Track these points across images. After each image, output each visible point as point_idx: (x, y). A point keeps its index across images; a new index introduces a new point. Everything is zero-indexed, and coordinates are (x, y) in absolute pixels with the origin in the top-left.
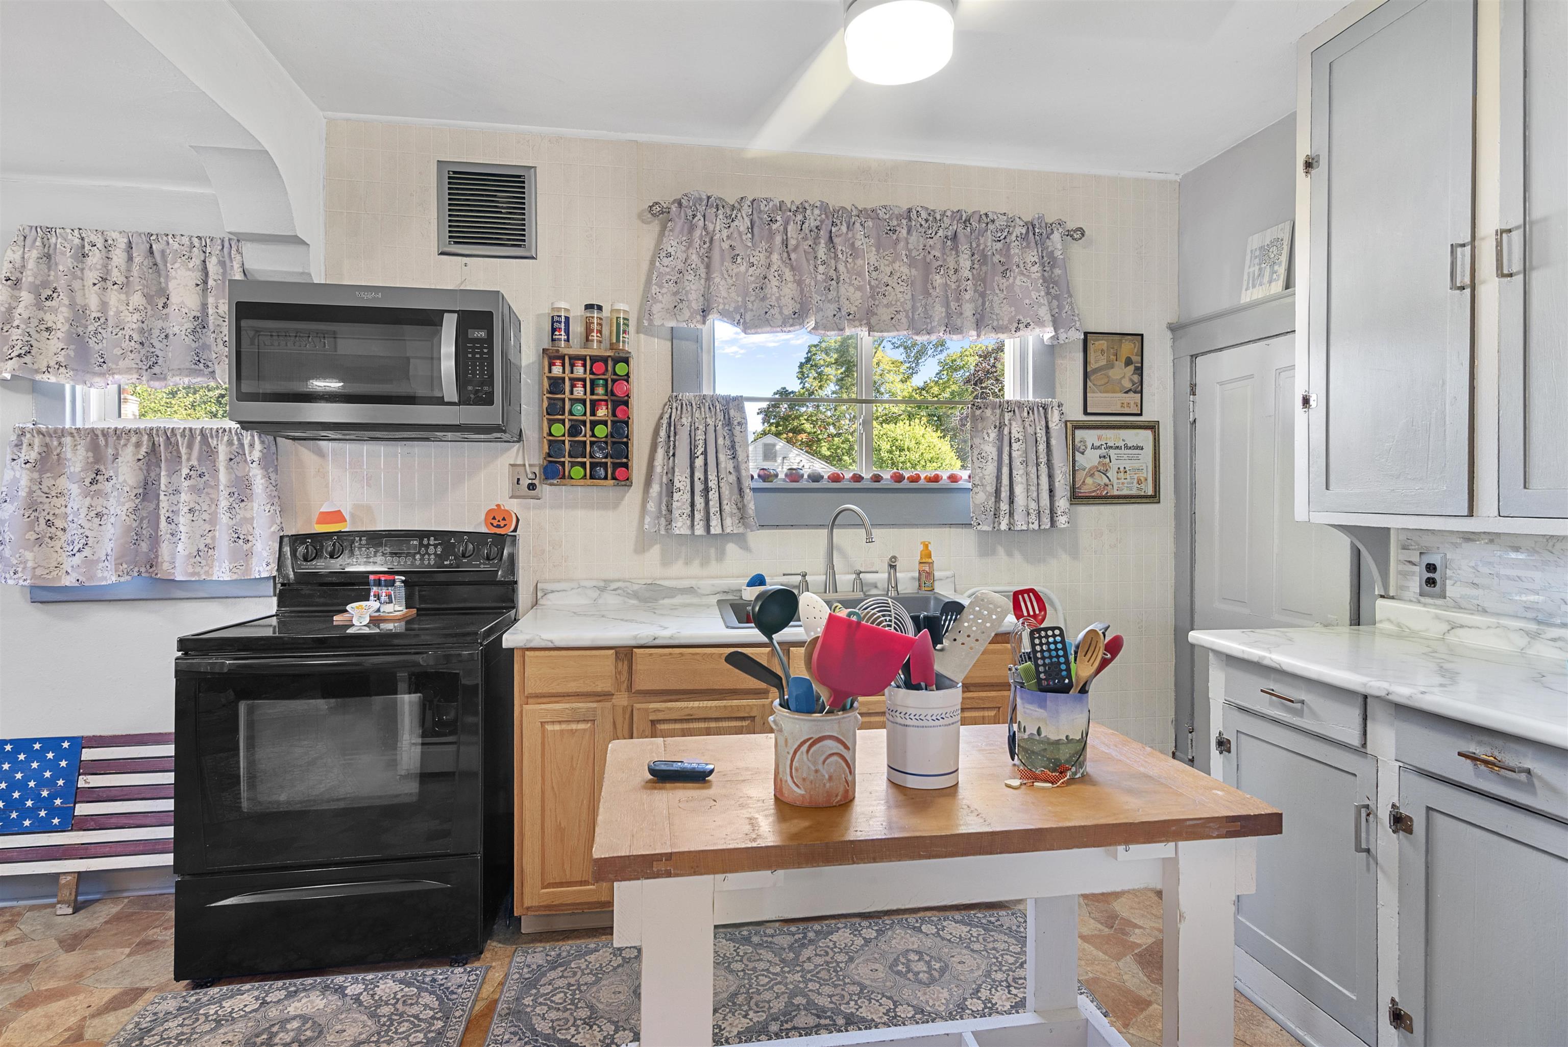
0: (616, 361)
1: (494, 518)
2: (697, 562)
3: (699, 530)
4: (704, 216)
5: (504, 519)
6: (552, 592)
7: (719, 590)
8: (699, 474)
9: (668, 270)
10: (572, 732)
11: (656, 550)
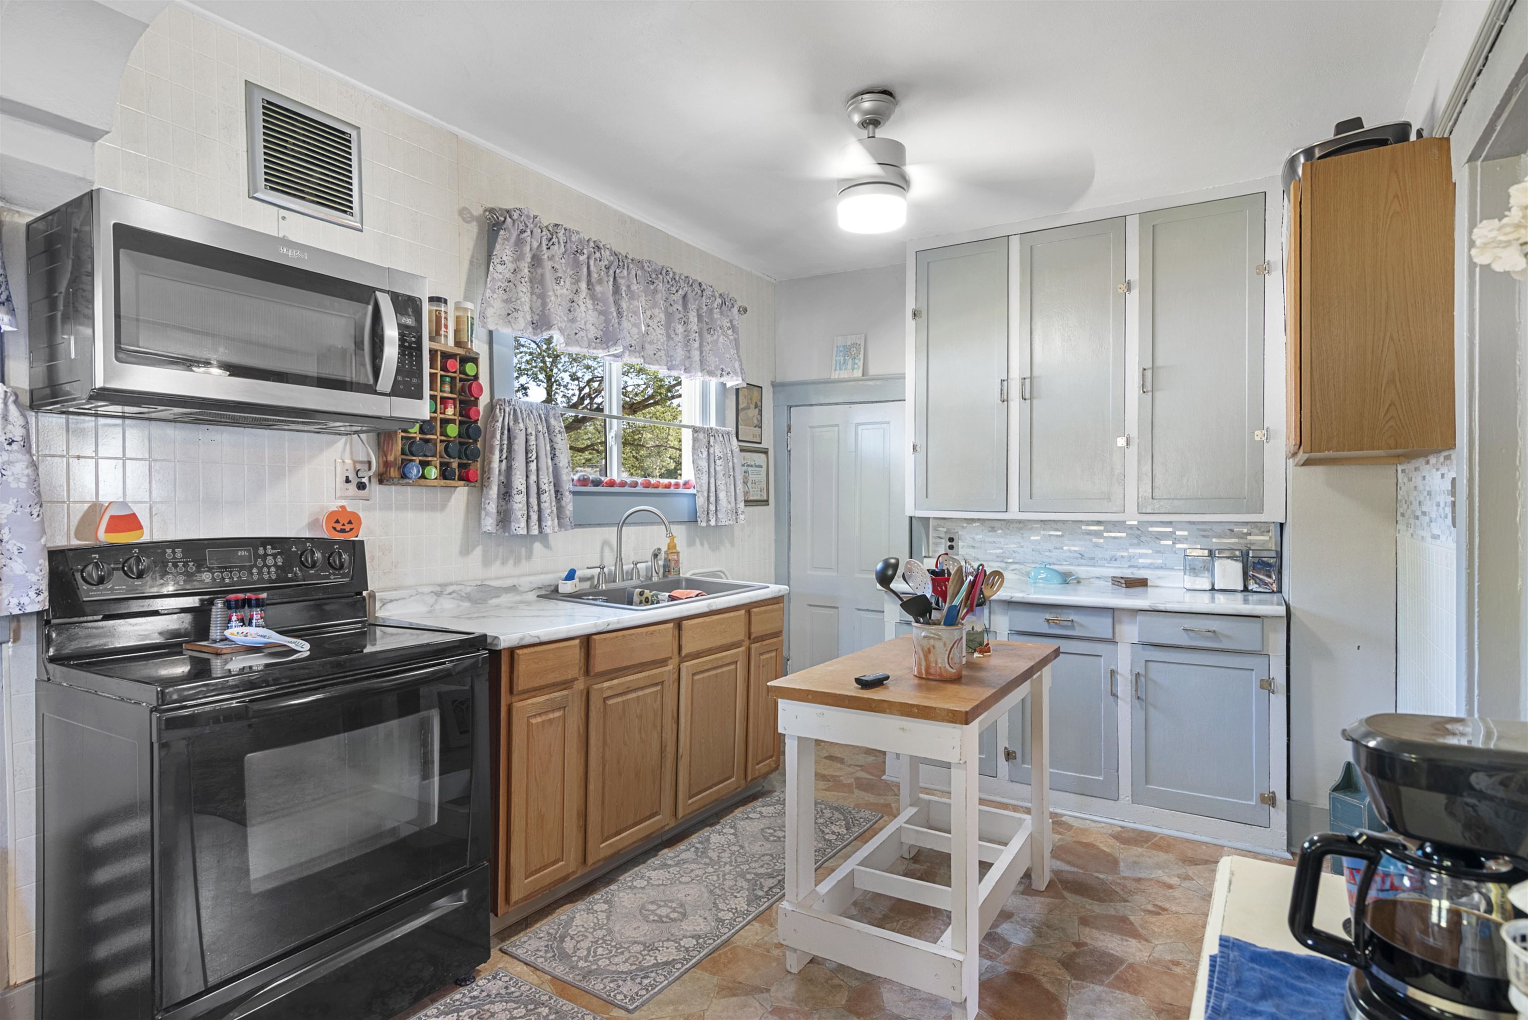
0: (464, 360)
1: (337, 522)
2: (511, 562)
3: (535, 531)
4: (532, 232)
5: (350, 522)
6: (391, 601)
7: (535, 586)
8: (533, 478)
9: (501, 277)
10: (551, 721)
11: (478, 551)
